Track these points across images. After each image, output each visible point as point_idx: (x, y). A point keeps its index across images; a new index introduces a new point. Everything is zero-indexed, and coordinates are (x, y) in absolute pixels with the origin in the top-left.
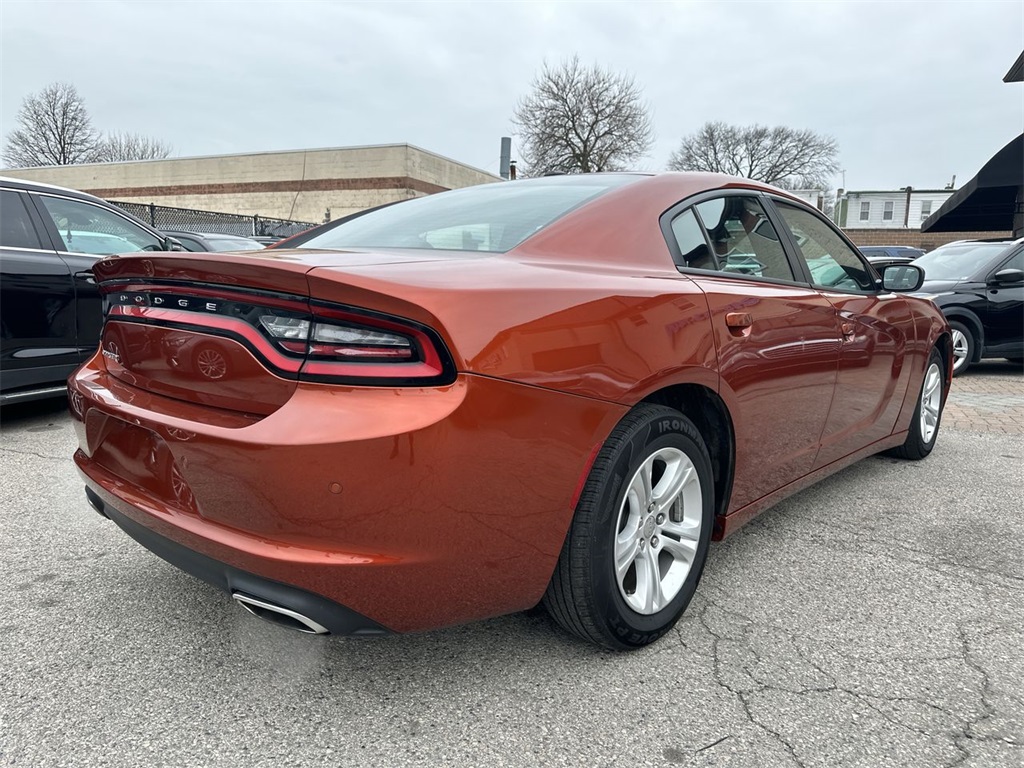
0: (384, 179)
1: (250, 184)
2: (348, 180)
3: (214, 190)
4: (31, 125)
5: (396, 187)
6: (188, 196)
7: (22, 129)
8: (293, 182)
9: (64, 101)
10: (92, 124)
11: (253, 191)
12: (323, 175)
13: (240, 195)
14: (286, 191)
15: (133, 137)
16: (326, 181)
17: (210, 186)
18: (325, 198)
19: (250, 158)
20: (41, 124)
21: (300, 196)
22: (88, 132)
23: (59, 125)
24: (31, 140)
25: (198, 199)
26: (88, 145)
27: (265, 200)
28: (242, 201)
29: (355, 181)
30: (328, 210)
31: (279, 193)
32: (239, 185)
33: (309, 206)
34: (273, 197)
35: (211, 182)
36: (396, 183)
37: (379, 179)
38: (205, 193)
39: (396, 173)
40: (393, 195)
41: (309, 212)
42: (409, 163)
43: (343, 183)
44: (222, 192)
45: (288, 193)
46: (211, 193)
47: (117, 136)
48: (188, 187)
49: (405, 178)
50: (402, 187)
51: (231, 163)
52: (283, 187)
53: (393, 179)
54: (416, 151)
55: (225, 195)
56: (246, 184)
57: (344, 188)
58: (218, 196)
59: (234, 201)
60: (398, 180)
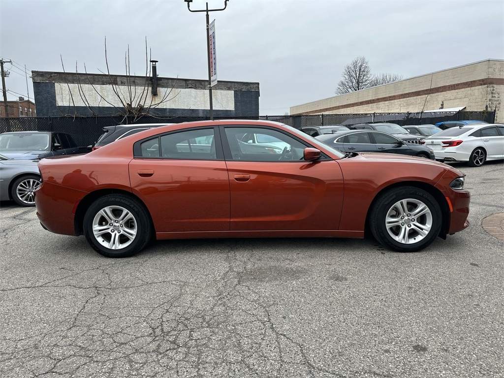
0: (474, 81)
1: (407, 94)
2: (454, 85)
3: (391, 99)
4: (347, 77)
5: (481, 85)
6: (380, 103)
7: (343, 79)
8: (426, 90)
9: (360, 64)
10: (371, 72)
11: (408, 97)
12: (441, 84)
13: (402, 100)
14: (423, 95)
15: (385, 74)
16: (443, 87)
17: (390, 97)
18: (441, 96)
19: (408, 81)
20: (350, 76)
21: (429, 97)
22: (368, 76)
23: (357, 75)
24: (346, 84)
25: (384, 104)
26: (368, 82)
27: (413, 101)
28: (403, 102)
29: (458, 85)
30: (443, 102)
31: (420, 96)
32: (402, 95)
33: (433, 101)
34: (417, 99)
35: (390, 95)
36: (481, 83)
37: (471, 82)
38: (387, 101)
39: (483, 76)
40: (478, 89)
41: (433, 104)
42: (491, 70)
43: (452, 87)
44: (395, 99)
45: (424, 96)
46: (390, 100)
47: (379, 76)
48: (381, 98)
49: (488, 79)
50: (484, 84)
51: (399, 85)
52: (422, 93)
53: (480, 80)
54: (496, 62)
55: (396, 101)
56: (405, 94)
57: (452, 90)
58: (393, 101)
59: (399, 103)
60: (483, 80)
